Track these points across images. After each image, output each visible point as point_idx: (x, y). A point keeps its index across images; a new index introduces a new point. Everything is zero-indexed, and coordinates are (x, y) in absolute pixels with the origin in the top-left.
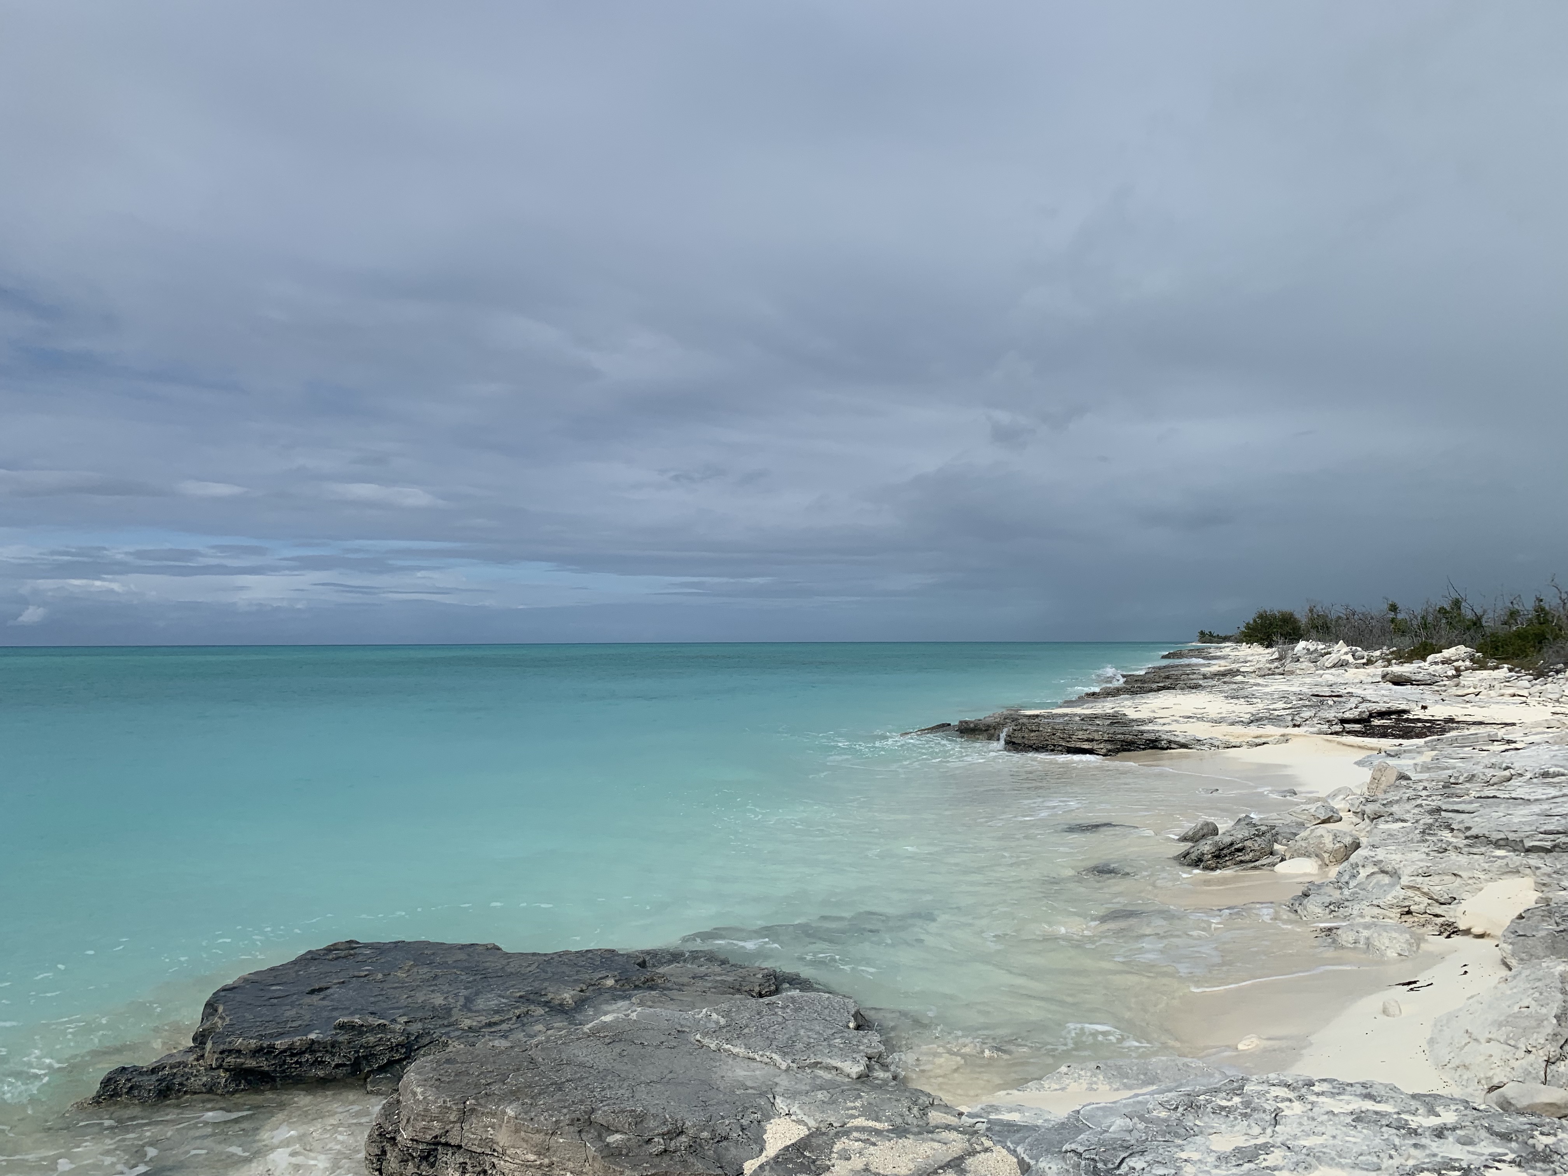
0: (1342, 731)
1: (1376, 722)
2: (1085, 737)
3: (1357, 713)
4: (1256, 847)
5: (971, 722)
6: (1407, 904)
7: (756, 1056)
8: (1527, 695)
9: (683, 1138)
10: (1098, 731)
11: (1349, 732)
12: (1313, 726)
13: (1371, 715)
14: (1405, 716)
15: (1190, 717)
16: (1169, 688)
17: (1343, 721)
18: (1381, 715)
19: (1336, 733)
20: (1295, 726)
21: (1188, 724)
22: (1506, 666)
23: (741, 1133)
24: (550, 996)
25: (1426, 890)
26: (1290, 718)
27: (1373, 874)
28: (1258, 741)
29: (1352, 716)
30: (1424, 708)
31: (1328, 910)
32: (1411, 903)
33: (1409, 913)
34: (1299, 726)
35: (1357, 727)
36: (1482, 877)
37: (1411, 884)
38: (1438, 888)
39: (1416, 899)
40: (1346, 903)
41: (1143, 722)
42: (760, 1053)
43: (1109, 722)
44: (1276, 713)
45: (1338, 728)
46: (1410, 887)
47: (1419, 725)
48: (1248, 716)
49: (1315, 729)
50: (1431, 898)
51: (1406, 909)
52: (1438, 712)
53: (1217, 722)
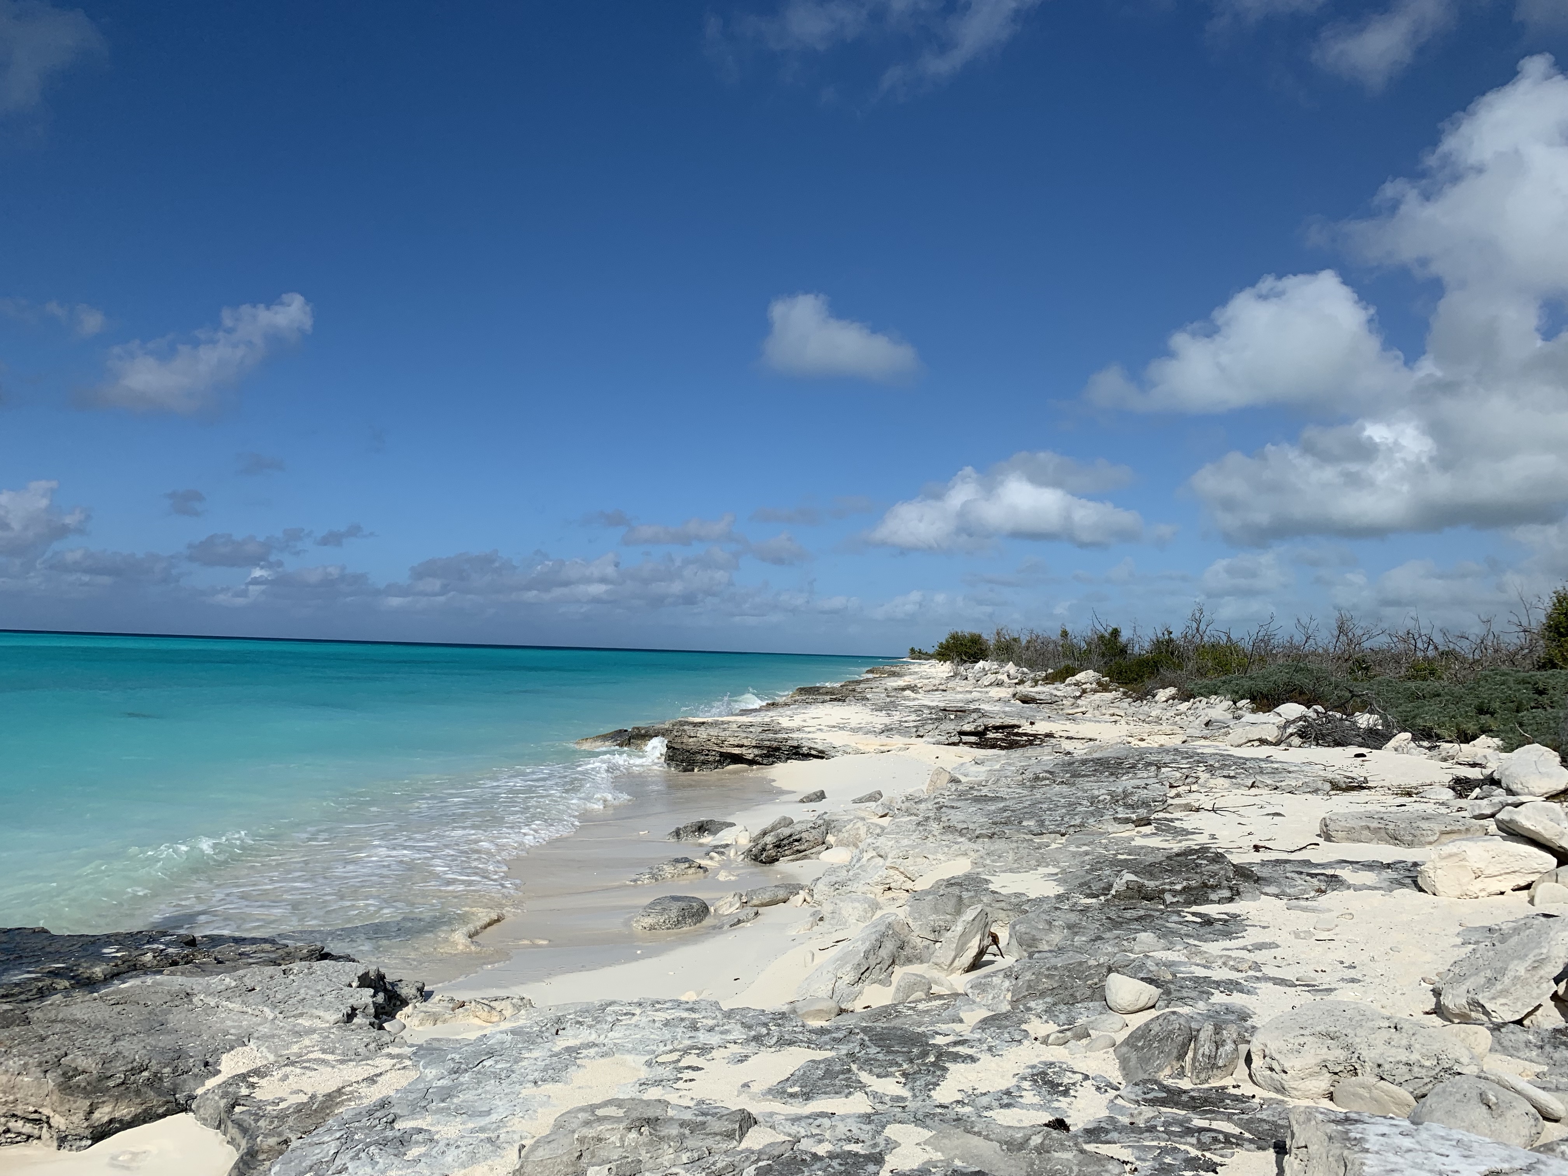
0: (959, 742)
1: (990, 735)
2: (736, 743)
3: (973, 727)
4: (811, 839)
5: (644, 728)
6: (888, 881)
7: (249, 1010)
8: (1123, 715)
9: (146, 1074)
10: (747, 738)
11: (965, 743)
12: (933, 737)
13: (986, 729)
14: (1016, 730)
15: (834, 727)
16: (839, 700)
17: (962, 733)
18: (996, 728)
19: (954, 744)
20: (919, 736)
21: (831, 733)
22: (1121, 689)
23: (203, 1068)
24: (81, 970)
25: (902, 870)
26: (915, 729)
27: (872, 857)
28: (883, 748)
29: (969, 729)
30: (1032, 723)
31: (833, 888)
32: (891, 880)
33: (890, 889)
34: (922, 737)
35: (973, 739)
36: (942, 859)
37: (892, 865)
38: (911, 868)
39: (895, 877)
40: (849, 883)
41: (792, 730)
42: (254, 1007)
43: (760, 729)
44: (906, 724)
45: (956, 739)
46: (892, 868)
47: (1025, 738)
48: (881, 727)
49: (933, 740)
50: (906, 877)
51: (888, 886)
52: (1042, 727)
53: (854, 730)
